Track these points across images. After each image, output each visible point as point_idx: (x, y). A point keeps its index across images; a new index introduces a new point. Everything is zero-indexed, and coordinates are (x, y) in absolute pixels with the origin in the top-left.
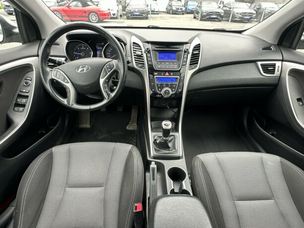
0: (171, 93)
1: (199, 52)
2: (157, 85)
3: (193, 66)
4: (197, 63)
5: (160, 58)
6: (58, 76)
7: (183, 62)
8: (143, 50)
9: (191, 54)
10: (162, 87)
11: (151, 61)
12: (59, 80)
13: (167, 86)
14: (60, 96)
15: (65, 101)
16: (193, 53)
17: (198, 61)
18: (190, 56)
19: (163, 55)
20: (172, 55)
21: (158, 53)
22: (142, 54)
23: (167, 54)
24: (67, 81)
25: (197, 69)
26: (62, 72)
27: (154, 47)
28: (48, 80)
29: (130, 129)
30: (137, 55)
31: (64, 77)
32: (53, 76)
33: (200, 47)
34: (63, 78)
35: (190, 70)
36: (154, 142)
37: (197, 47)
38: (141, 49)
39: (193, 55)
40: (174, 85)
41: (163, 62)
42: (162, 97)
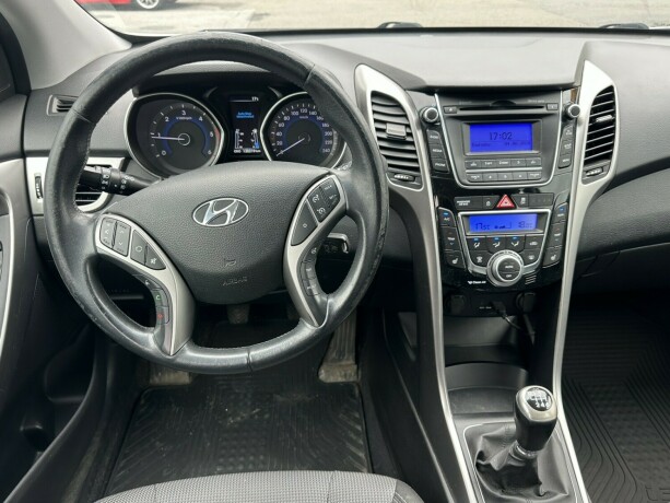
0: (523, 269)
1: (613, 113)
2: (470, 242)
3: (596, 168)
4: (609, 156)
5: (475, 146)
6: (119, 244)
7: (562, 155)
8: (413, 118)
9: (586, 124)
10: (487, 249)
11: (444, 157)
12: (127, 260)
13: (506, 244)
14: (127, 321)
15: (146, 339)
16: (592, 120)
17: (612, 146)
18: (582, 132)
19: (485, 134)
20: (518, 133)
21: (466, 128)
22: (410, 134)
23: (500, 131)
24: (159, 261)
25: (608, 176)
26: (134, 227)
27: (453, 107)
28: (82, 262)
29: (332, 380)
30: (391, 139)
31: (147, 247)
32: (98, 244)
33: (612, 97)
34: (140, 249)
35: (585, 182)
36: (478, 465)
37: (605, 100)
38: (405, 116)
39: (593, 125)
40: (532, 239)
41: (489, 158)
42: (489, 284)
